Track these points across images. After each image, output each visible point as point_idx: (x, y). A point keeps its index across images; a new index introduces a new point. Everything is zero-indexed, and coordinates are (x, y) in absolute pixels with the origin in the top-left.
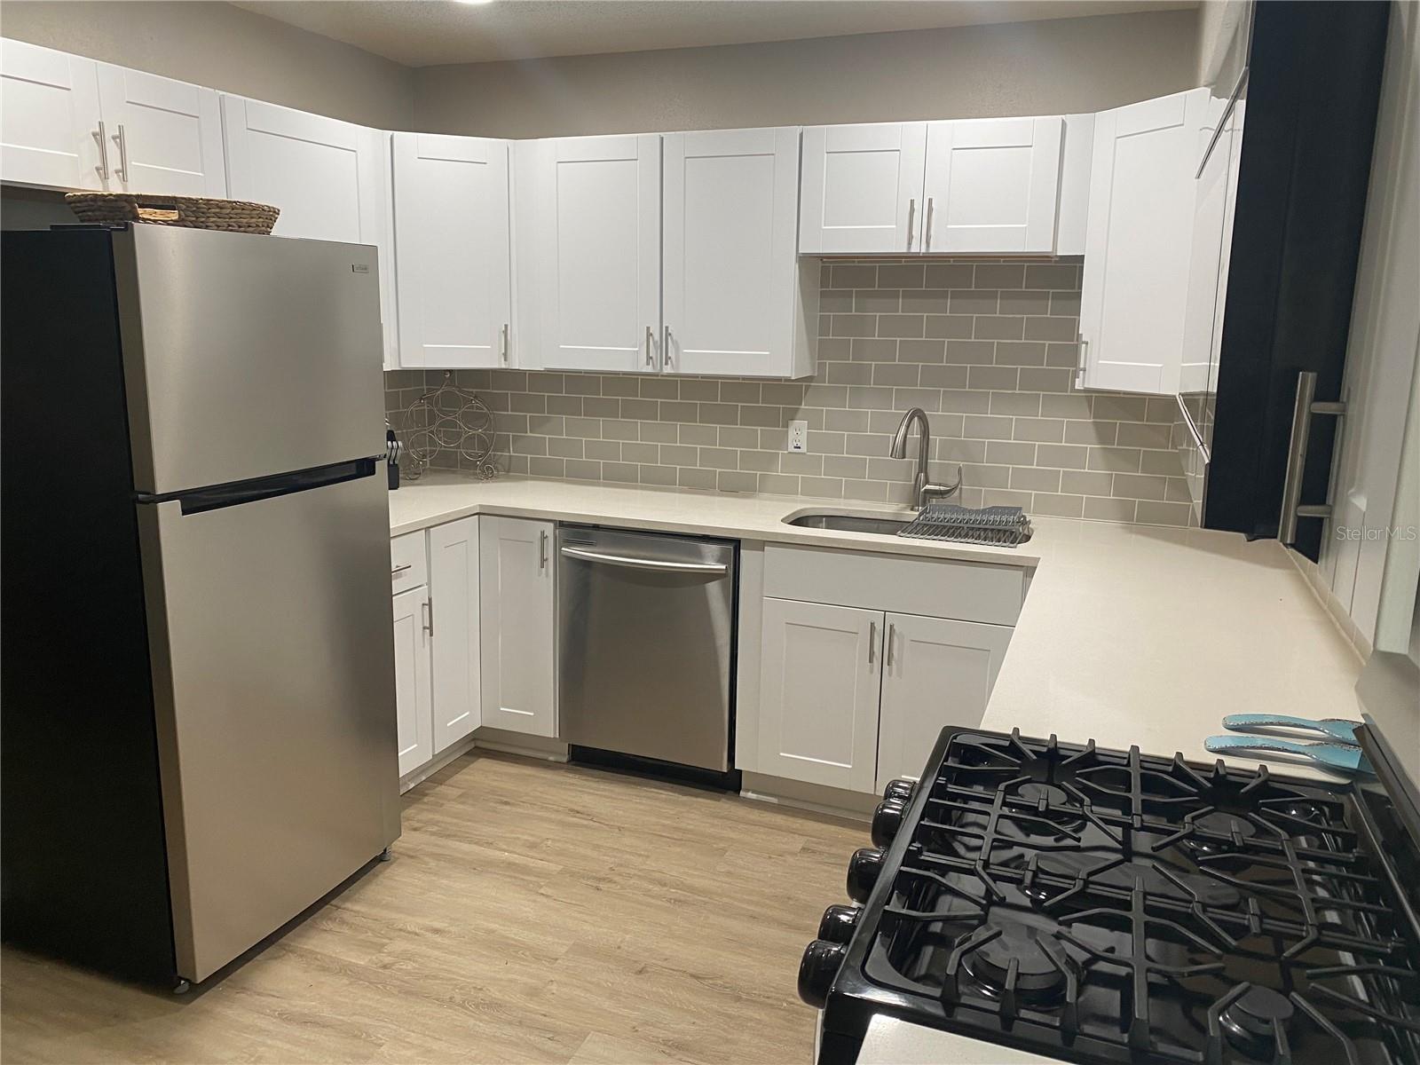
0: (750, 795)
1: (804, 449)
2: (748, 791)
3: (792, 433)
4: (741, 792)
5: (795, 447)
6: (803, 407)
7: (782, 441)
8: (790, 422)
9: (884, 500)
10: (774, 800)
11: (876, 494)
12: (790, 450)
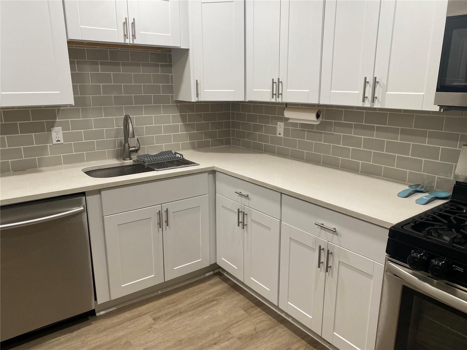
0: (102, 313)
1: (62, 141)
2: (99, 312)
3: (54, 135)
4: (97, 314)
5: (57, 141)
6: (57, 120)
7: (49, 138)
8: (51, 128)
9: (105, 159)
10: (114, 309)
11: (101, 157)
12: (54, 143)
